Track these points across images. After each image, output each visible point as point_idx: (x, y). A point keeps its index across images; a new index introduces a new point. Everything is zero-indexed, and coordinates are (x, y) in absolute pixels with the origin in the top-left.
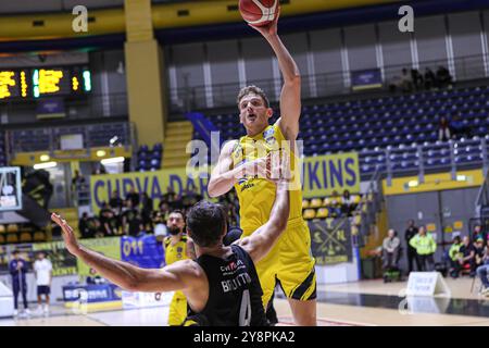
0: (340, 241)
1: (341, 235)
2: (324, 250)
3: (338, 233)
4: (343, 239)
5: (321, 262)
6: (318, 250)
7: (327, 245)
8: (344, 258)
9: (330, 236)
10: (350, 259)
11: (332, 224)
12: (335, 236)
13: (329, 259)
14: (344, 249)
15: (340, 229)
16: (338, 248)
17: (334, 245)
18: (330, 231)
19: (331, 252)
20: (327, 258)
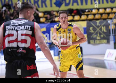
0: (104, 32)
1: (104, 29)
2: (95, 36)
3: (103, 28)
4: (105, 31)
5: (93, 43)
6: (92, 37)
7: (97, 34)
8: (105, 41)
9: (98, 29)
10: (108, 42)
11: (99, 23)
12: (101, 29)
13: (97, 42)
14: (105, 36)
15: (103, 26)
16: (102, 36)
17: (100, 34)
18: (98, 27)
19: (98, 38)
20: (96, 41)
